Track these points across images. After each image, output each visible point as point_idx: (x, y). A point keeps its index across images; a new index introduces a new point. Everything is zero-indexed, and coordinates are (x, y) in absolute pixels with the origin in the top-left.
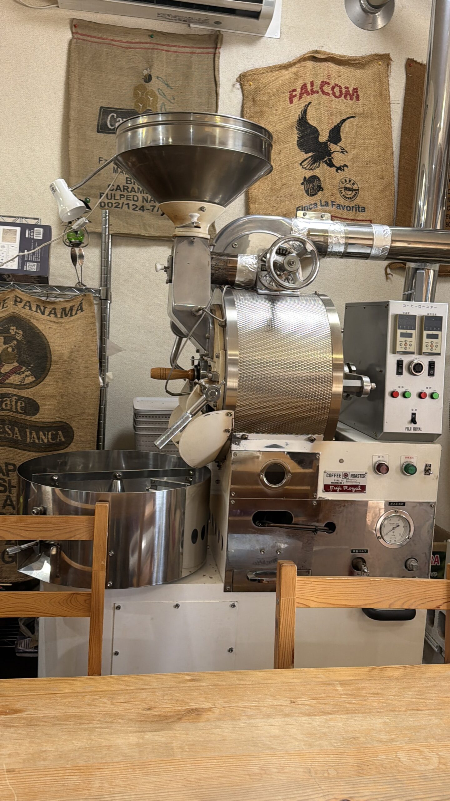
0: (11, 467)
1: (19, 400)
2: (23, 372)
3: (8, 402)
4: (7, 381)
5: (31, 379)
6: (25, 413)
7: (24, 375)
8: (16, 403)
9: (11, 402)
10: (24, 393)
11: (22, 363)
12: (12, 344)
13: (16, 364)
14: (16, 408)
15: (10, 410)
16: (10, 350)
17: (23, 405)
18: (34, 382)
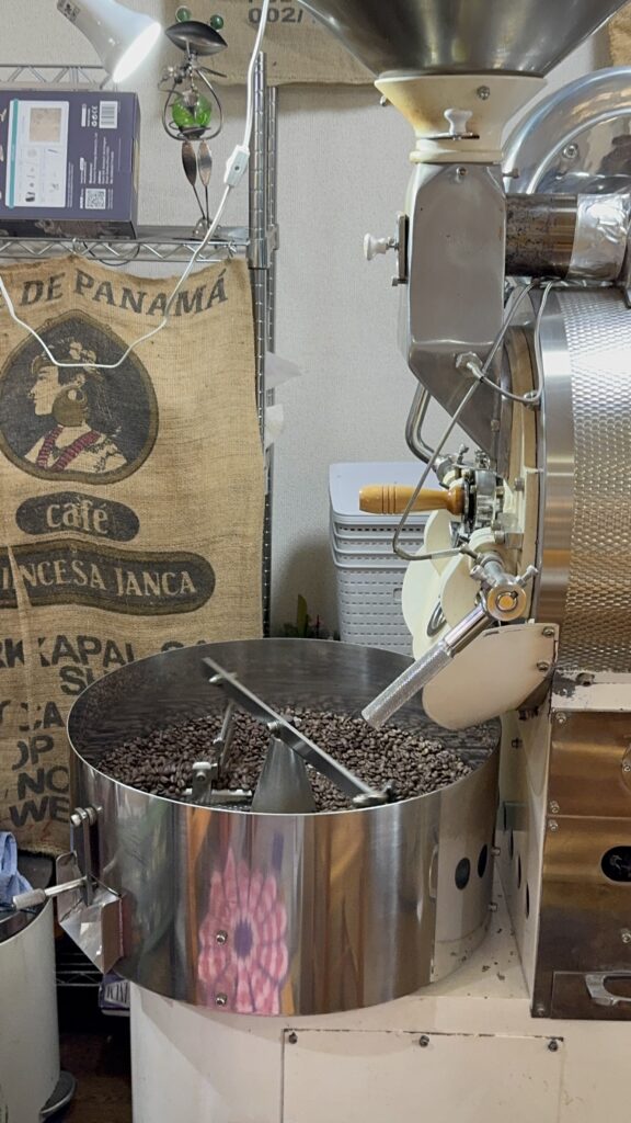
0: (89, 646)
1: (95, 507)
2: (101, 446)
3: (74, 512)
4: (69, 467)
5: (118, 461)
6: (111, 535)
7: (102, 453)
8: (91, 513)
9: (79, 512)
10: (104, 492)
11: (99, 425)
12: (76, 384)
13: (86, 428)
14: (91, 526)
15: (79, 529)
16: (72, 395)
17: (105, 517)
18: (124, 467)
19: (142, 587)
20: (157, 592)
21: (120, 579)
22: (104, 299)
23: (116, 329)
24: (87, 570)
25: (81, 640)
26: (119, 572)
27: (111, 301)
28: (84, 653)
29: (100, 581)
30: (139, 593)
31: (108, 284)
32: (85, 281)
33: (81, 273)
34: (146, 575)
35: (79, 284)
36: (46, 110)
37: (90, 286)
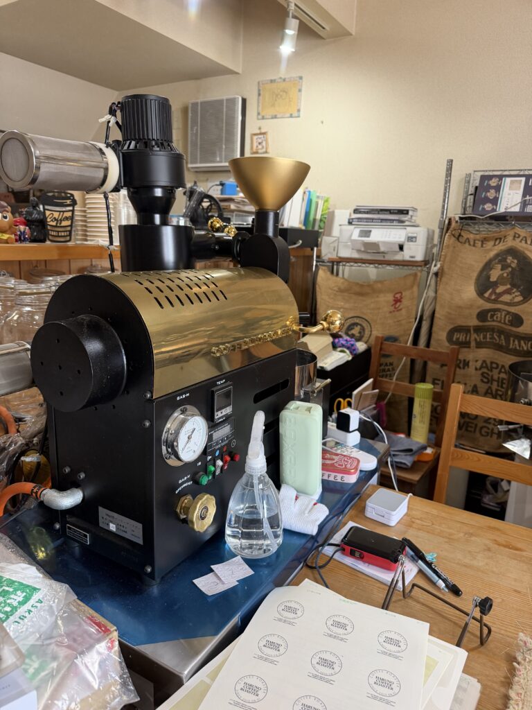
0: (494, 366)
1: (507, 314)
2: (514, 293)
4: (501, 299)
5: (520, 298)
6: (512, 325)
7: (514, 295)
8: (505, 316)
9: (501, 315)
10: (513, 309)
11: (513, 285)
12: (507, 271)
13: (509, 286)
15: (500, 322)
16: (505, 275)
17: (511, 318)
18: (521, 301)
19: (520, 347)
20: (525, 348)
21: (512, 341)
22: (523, 242)
23: (526, 252)
24: (499, 337)
25: (492, 363)
26: (512, 339)
27: (526, 243)
28: (492, 368)
29: (503, 342)
30: (518, 348)
31: (526, 237)
32: (517, 236)
33: (516, 233)
34: (522, 342)
35: (515, 236)
36: (516, 181)
37: (518, 237)
